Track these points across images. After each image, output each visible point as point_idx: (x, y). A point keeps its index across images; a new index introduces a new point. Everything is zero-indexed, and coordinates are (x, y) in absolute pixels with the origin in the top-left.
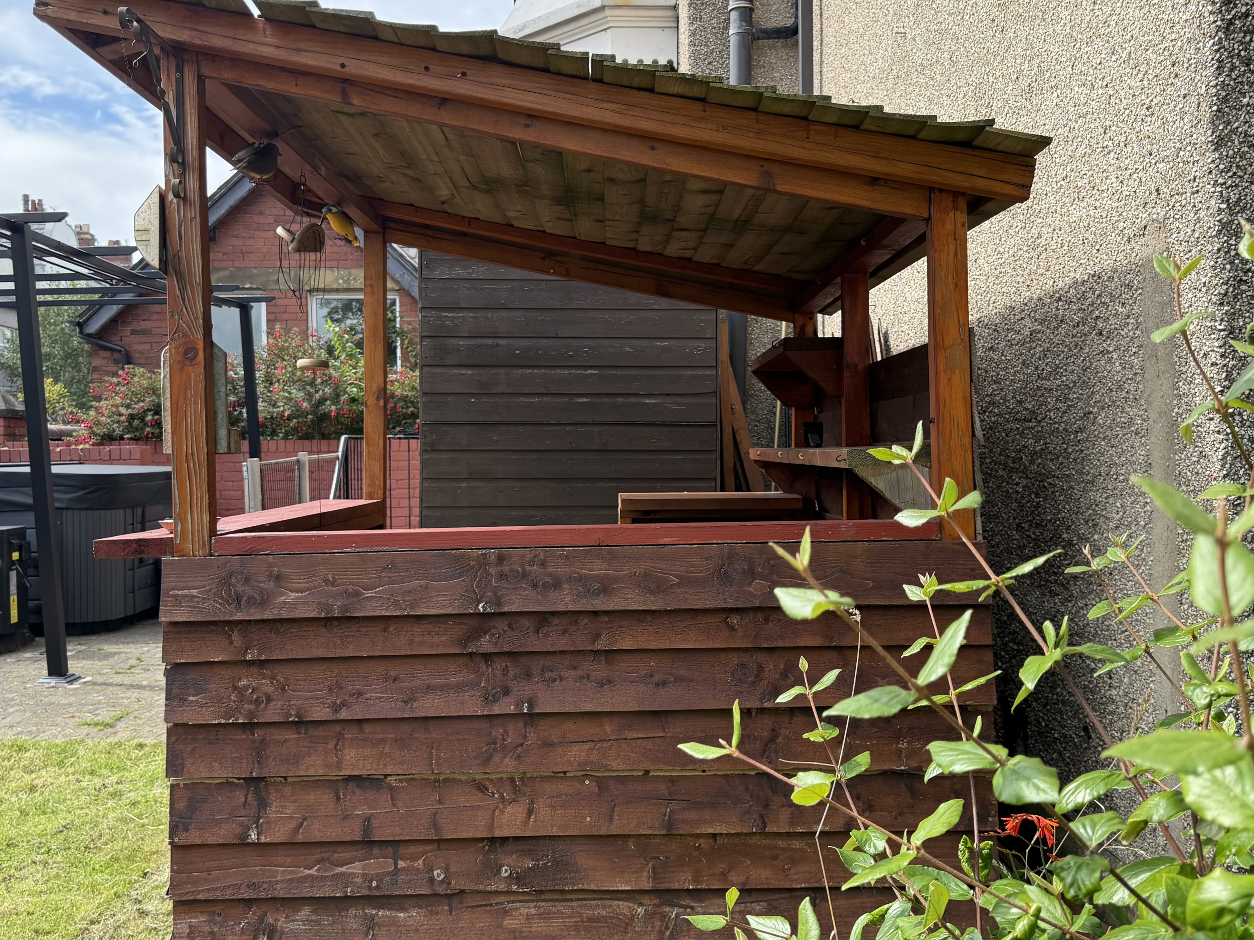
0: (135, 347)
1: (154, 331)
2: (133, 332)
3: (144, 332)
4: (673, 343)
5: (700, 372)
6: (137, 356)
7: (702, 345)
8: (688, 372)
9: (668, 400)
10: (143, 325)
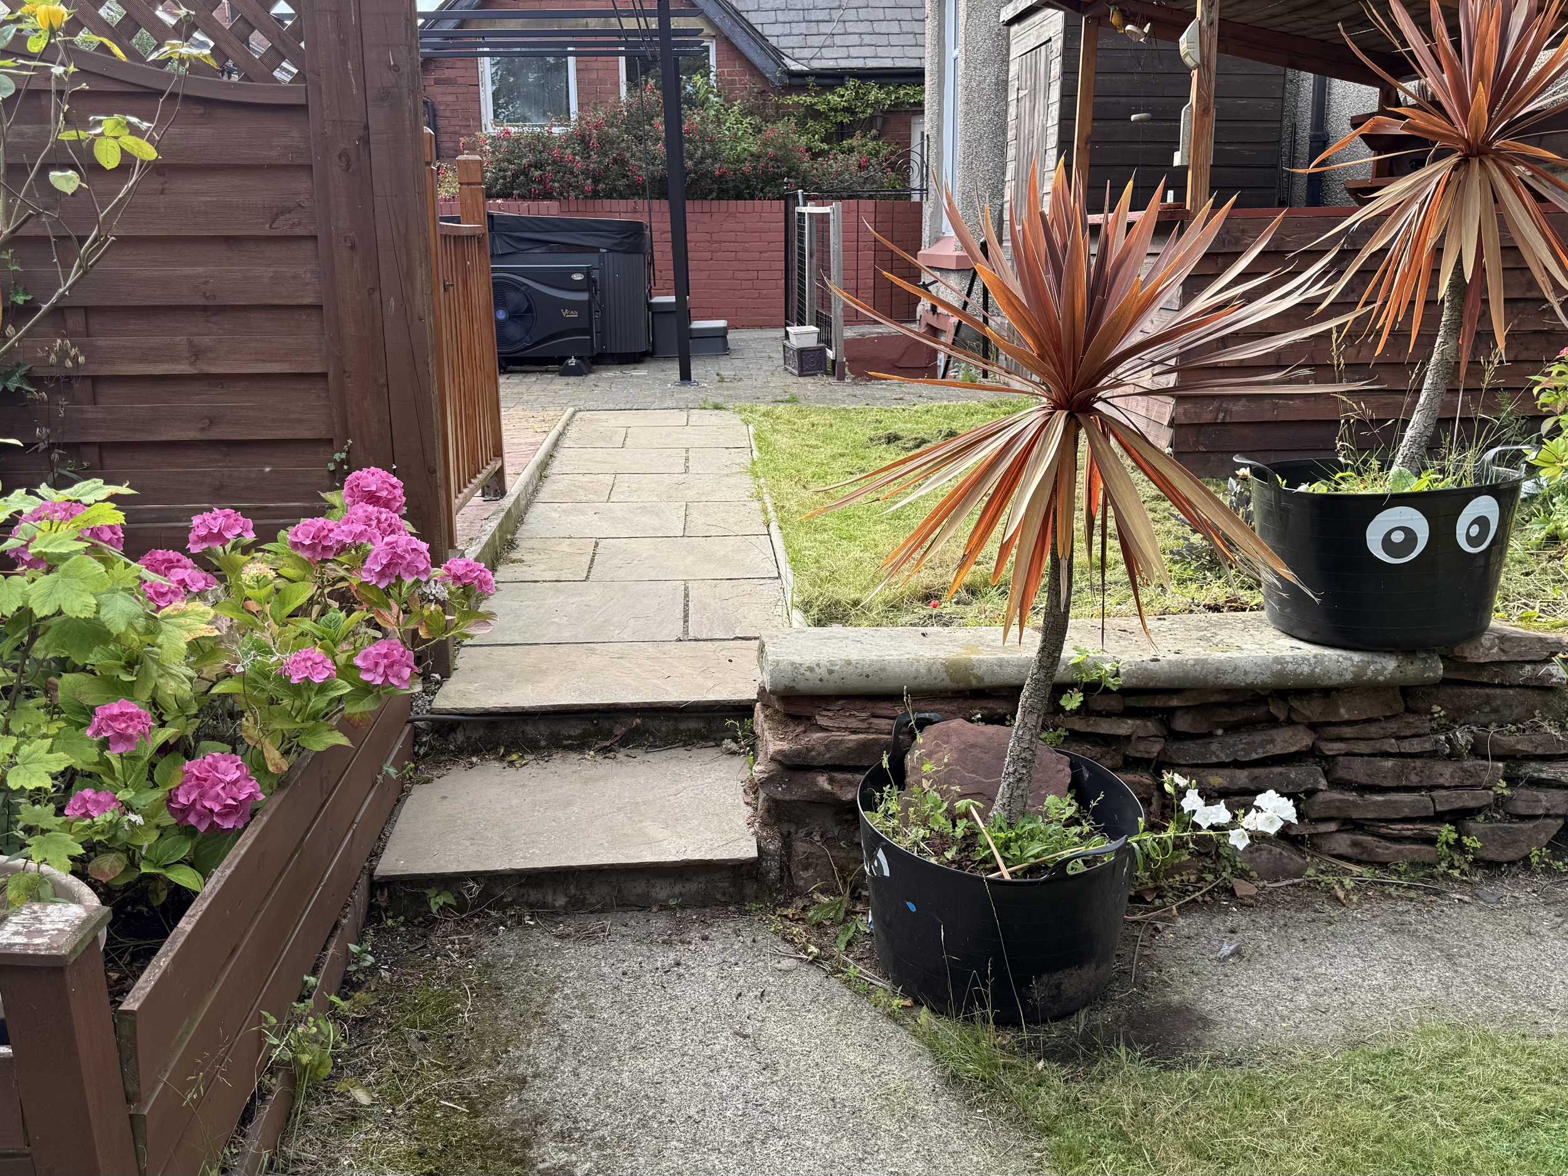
0: (439, 98)
1: (460, 80)
2: (437, 82)
3: (448, 82)
4: (1251, 100)
5: (1268, 125)
6: (443, 107)
7: (1272, 103)
8: (1260, 125)
9: (1243, 147)
10: (448, 74)
